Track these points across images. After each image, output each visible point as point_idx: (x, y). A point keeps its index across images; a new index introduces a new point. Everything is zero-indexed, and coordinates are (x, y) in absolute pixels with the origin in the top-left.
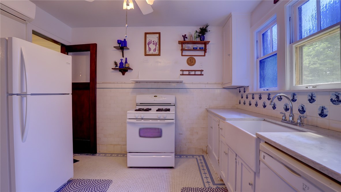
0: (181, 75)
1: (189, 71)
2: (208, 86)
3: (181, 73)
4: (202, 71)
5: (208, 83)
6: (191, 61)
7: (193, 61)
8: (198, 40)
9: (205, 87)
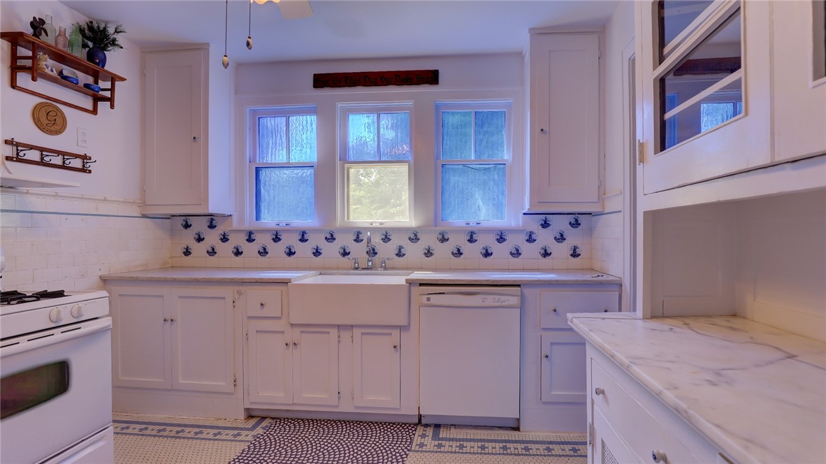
0: (8, 158)
1: (42, 150)
2: (104, 209)
3: (10, 151)
4: (85, 158)
5: (105, 200)
6: (49, 118)
7: (59, 120)
8: (80, 54)
9: (97, 209)
